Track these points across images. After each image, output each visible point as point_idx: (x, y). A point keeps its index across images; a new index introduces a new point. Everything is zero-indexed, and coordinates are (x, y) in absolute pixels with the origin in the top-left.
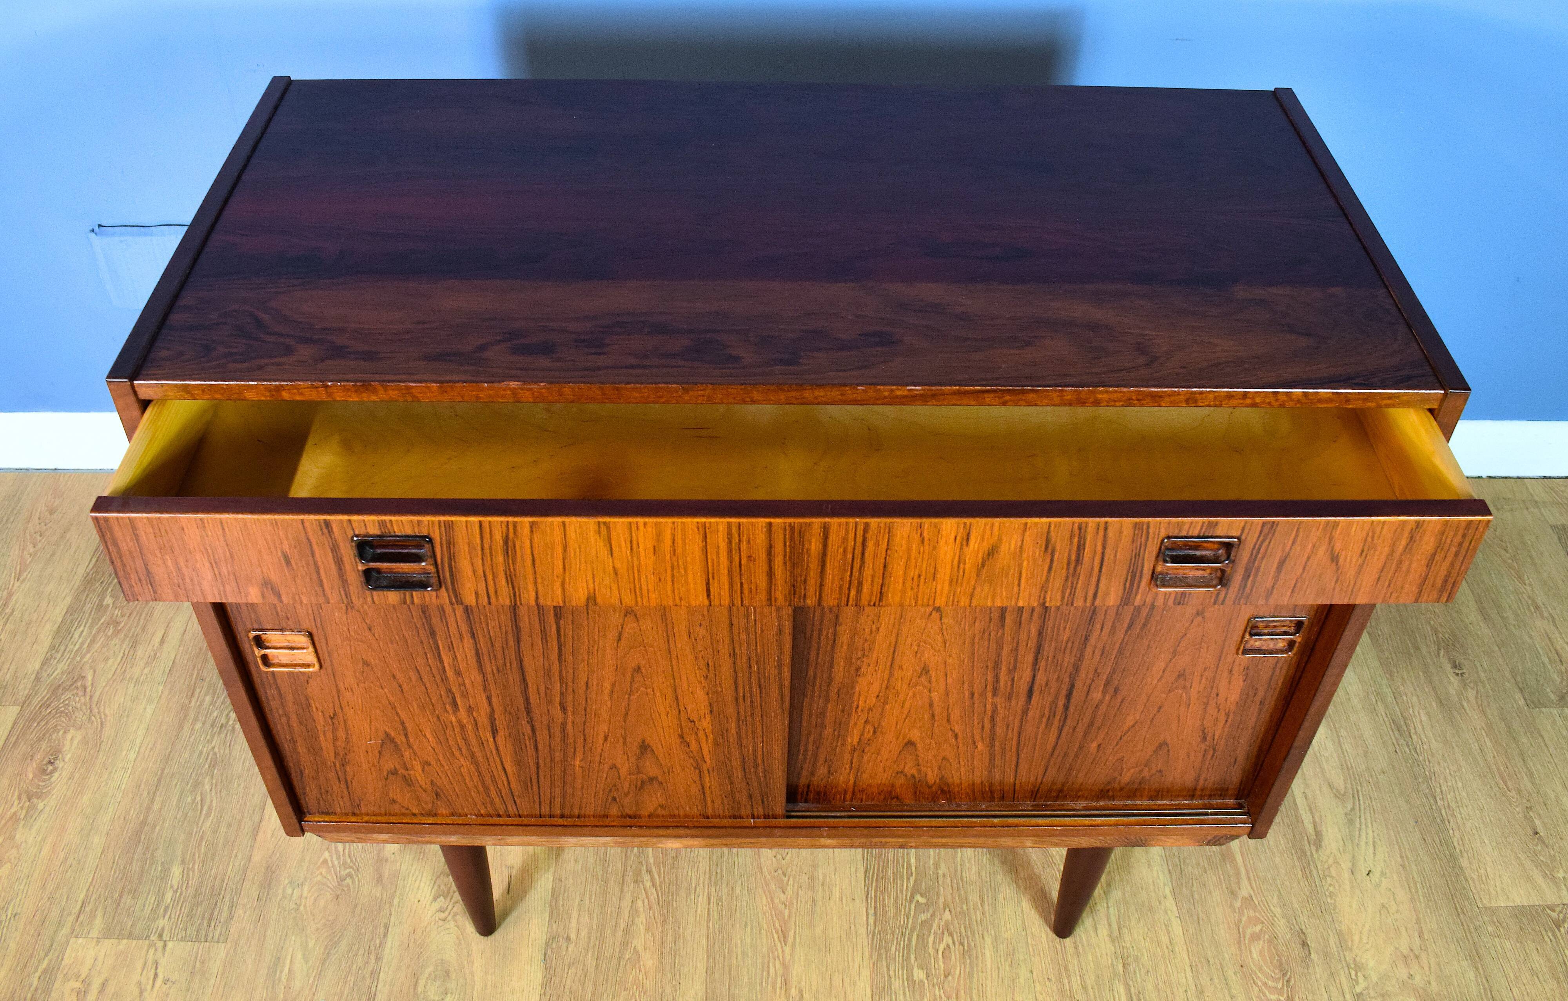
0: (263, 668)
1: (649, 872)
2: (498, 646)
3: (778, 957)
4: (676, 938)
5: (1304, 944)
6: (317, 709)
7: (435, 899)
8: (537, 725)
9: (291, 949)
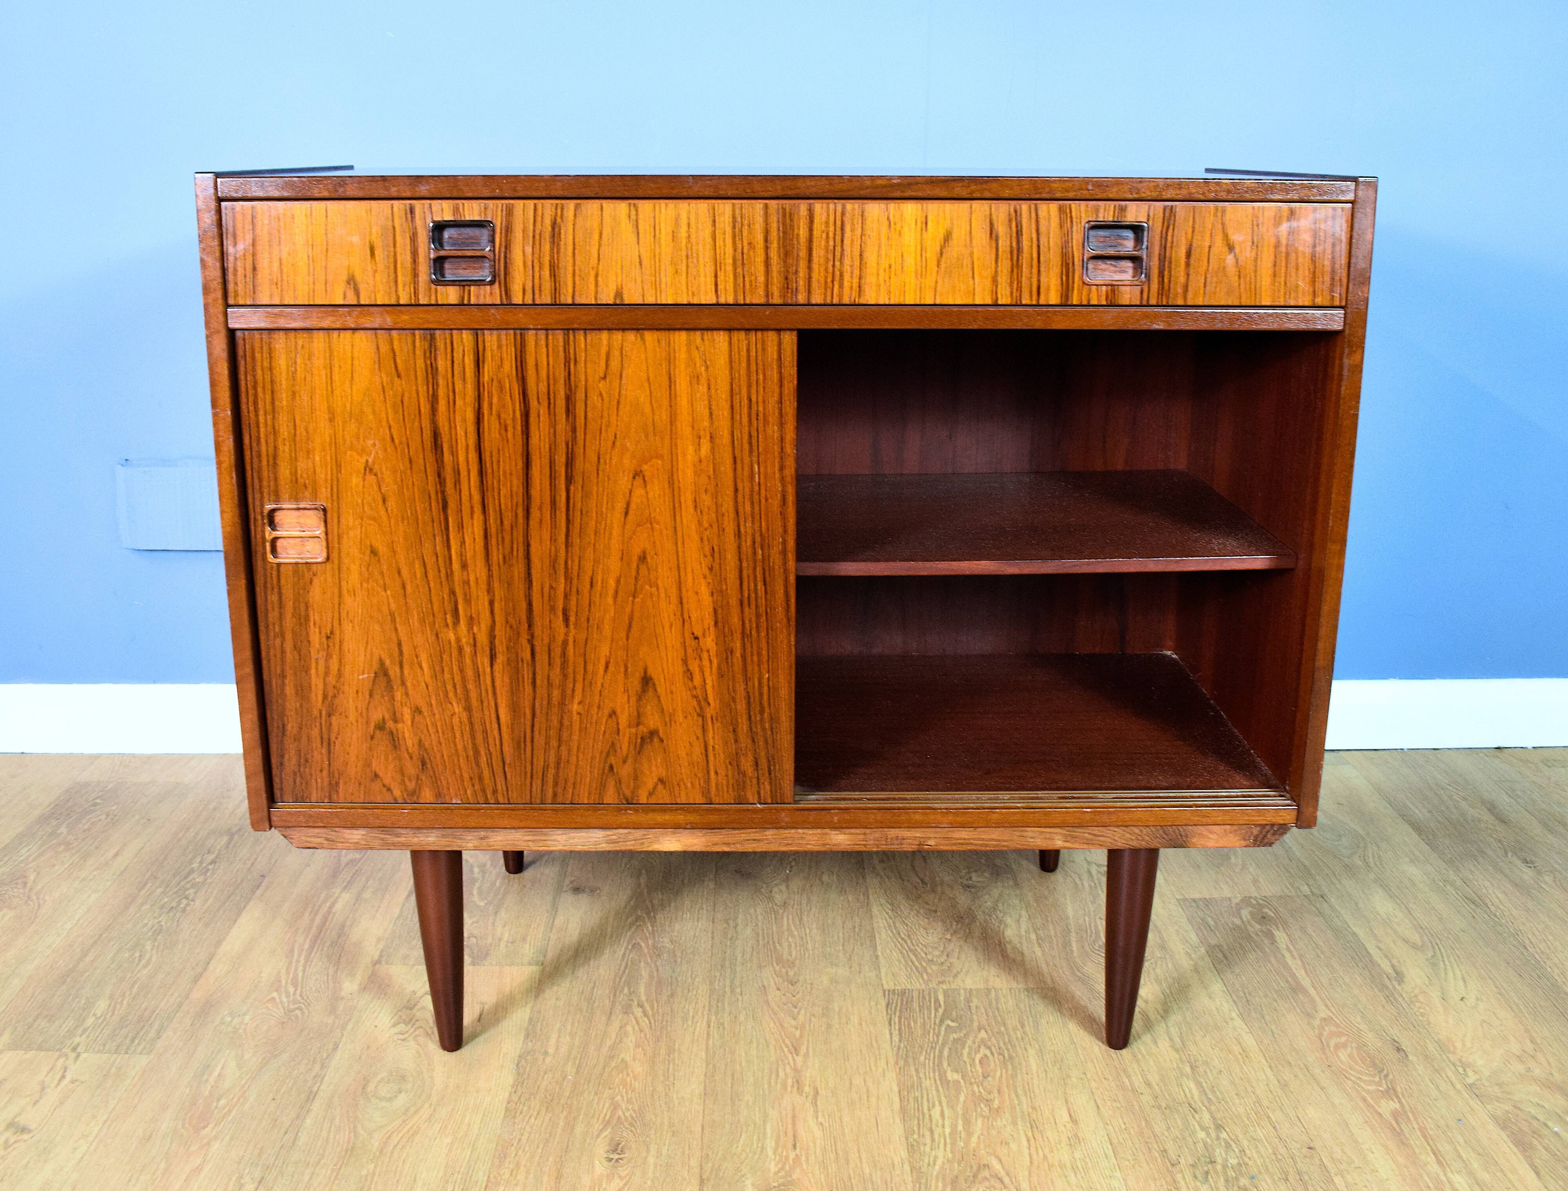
0: (270, 558)
2: (507, 523)
3: (789, 1064)
4: (671, 1051)
5: (1399, 1049)
6: (315, 624)
7: (394, 1025)
8: (538, 649)
9: (223, 1060)
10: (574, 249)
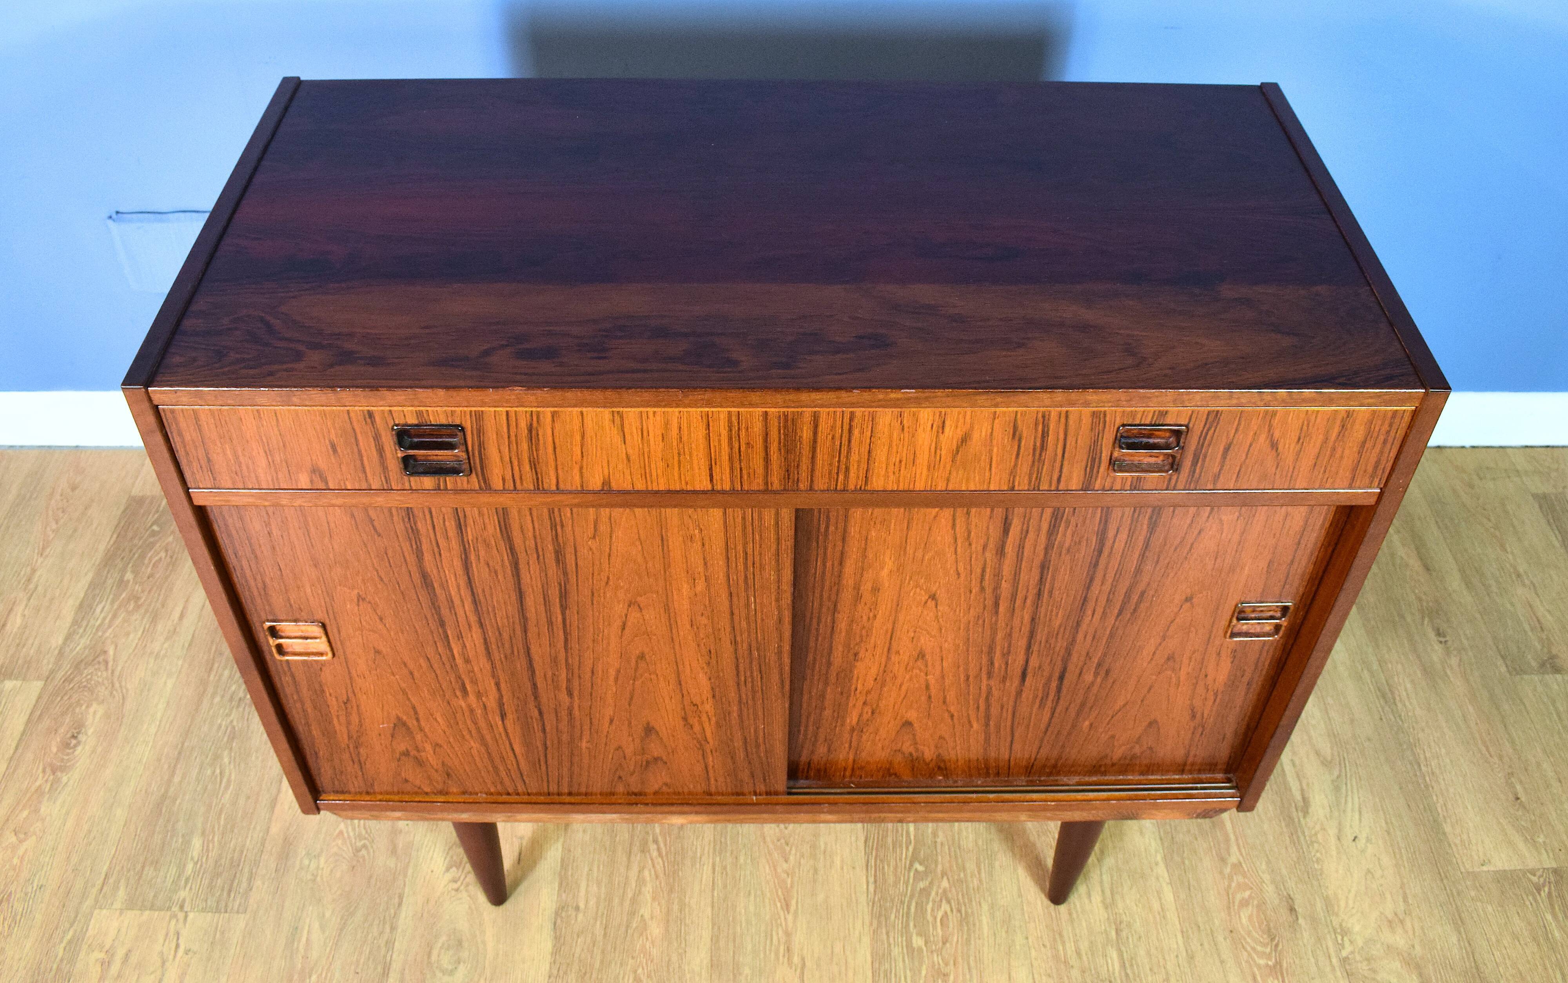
0: (278, 657)
1: (656, 841)
2: (506, 636)
3: (781, 925)
4: (682, 906)
5: (1292, 910)
6: (330, 695)
7: (448, 870)
8: (545, 709)
9: (308, 921)
10: (555, 448)
